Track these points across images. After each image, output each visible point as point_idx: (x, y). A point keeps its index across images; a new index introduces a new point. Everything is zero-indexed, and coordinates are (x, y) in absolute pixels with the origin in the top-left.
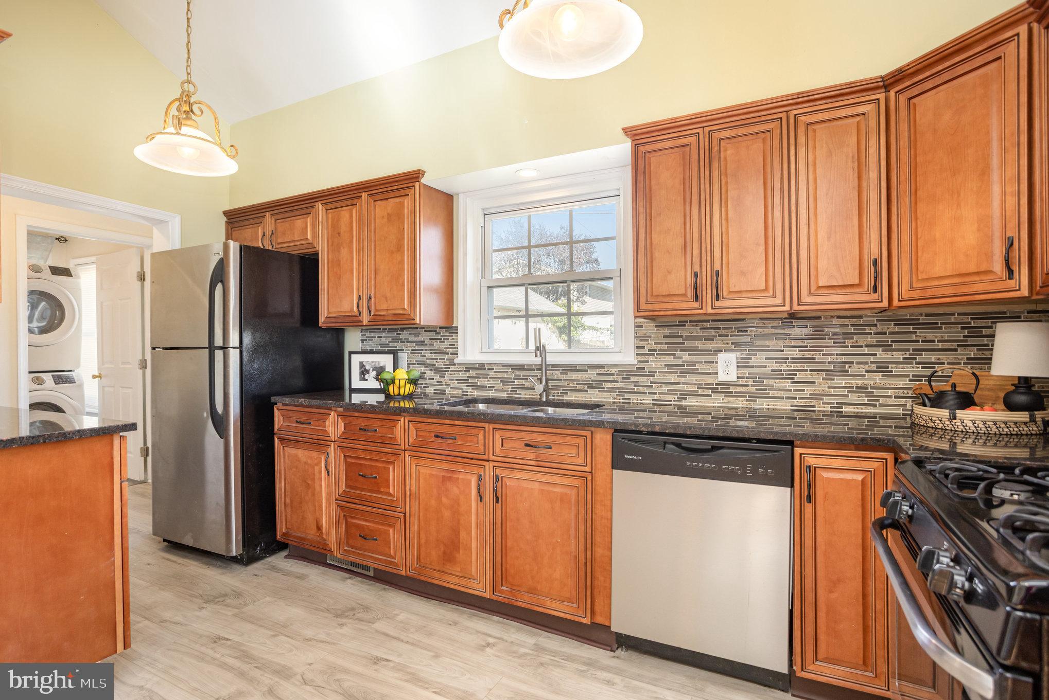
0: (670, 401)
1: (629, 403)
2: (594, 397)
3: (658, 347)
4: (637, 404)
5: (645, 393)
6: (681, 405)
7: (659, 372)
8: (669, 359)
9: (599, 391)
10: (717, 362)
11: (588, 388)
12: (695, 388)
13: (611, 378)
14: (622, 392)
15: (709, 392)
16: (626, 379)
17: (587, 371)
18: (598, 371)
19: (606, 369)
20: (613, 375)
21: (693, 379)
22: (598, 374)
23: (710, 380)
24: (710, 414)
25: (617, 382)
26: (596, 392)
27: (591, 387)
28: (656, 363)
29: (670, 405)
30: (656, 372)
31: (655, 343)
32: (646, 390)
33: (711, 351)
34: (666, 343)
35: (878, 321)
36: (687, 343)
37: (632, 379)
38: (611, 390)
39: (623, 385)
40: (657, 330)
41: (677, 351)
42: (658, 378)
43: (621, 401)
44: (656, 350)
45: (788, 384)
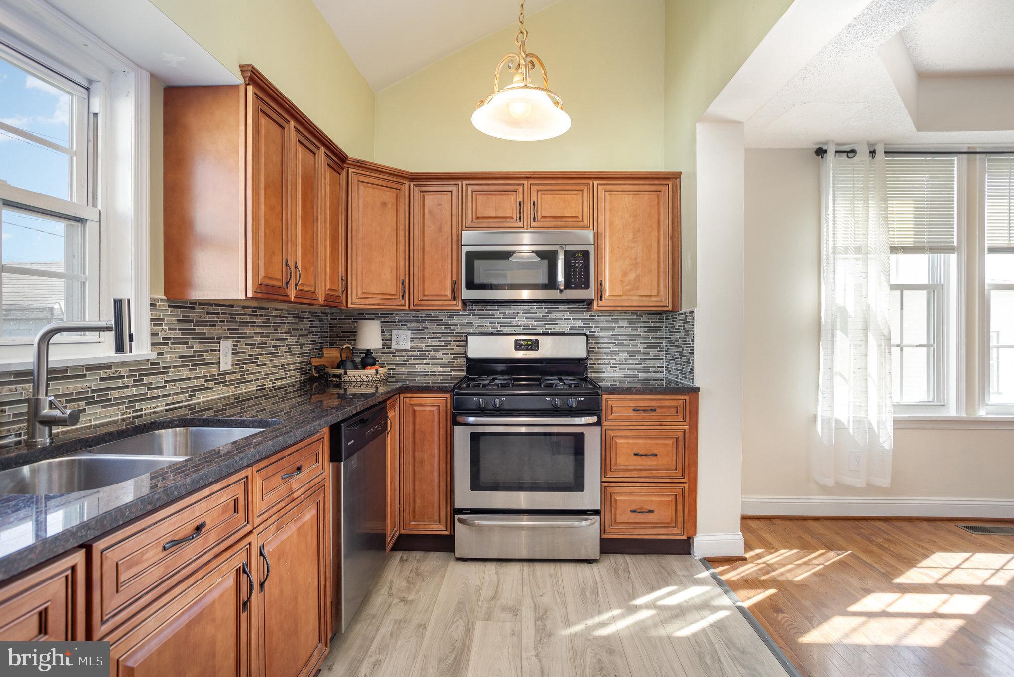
0: (182, 402)
1: (141, 416)
2: (95, 419)
3: (172, 334)
4: (150, 414)
5: (158, 397)
6: (191, 405)
7: (174, 366)
8: (182, 349)
9: (103, 407)
10: (219, 350)
11: (87, 404)
12: (201, 381)
13: (120, 382)
14: (133, 400)
15: (212, 384)
16: (138, 382)
17: (84, 376)
18: (103, 373)
19: (113, 370)
20: (122, 377)
21: (201, 371)
22: (102, 379)
23: (214, 371)
24: (212, 409)
25: (127, 387)
26: (98, 410)
27: (90, 402)
28: (171, 355)
29: (182, 407)
30: (170, 367)
31: (170, 329)
32: (159, 393)
33: (213, 338)
34: (180, 329)
35: (288, 314)
36: (198, 330)
37: (146, 380)
38: (119, 401)
39: (134, 391)
40: (171, 312)
41: (189, 338)
42: (172, 374)
43: (132, 415)
44: (169, 339)
45: (255, 368)
